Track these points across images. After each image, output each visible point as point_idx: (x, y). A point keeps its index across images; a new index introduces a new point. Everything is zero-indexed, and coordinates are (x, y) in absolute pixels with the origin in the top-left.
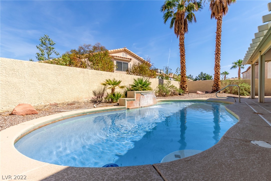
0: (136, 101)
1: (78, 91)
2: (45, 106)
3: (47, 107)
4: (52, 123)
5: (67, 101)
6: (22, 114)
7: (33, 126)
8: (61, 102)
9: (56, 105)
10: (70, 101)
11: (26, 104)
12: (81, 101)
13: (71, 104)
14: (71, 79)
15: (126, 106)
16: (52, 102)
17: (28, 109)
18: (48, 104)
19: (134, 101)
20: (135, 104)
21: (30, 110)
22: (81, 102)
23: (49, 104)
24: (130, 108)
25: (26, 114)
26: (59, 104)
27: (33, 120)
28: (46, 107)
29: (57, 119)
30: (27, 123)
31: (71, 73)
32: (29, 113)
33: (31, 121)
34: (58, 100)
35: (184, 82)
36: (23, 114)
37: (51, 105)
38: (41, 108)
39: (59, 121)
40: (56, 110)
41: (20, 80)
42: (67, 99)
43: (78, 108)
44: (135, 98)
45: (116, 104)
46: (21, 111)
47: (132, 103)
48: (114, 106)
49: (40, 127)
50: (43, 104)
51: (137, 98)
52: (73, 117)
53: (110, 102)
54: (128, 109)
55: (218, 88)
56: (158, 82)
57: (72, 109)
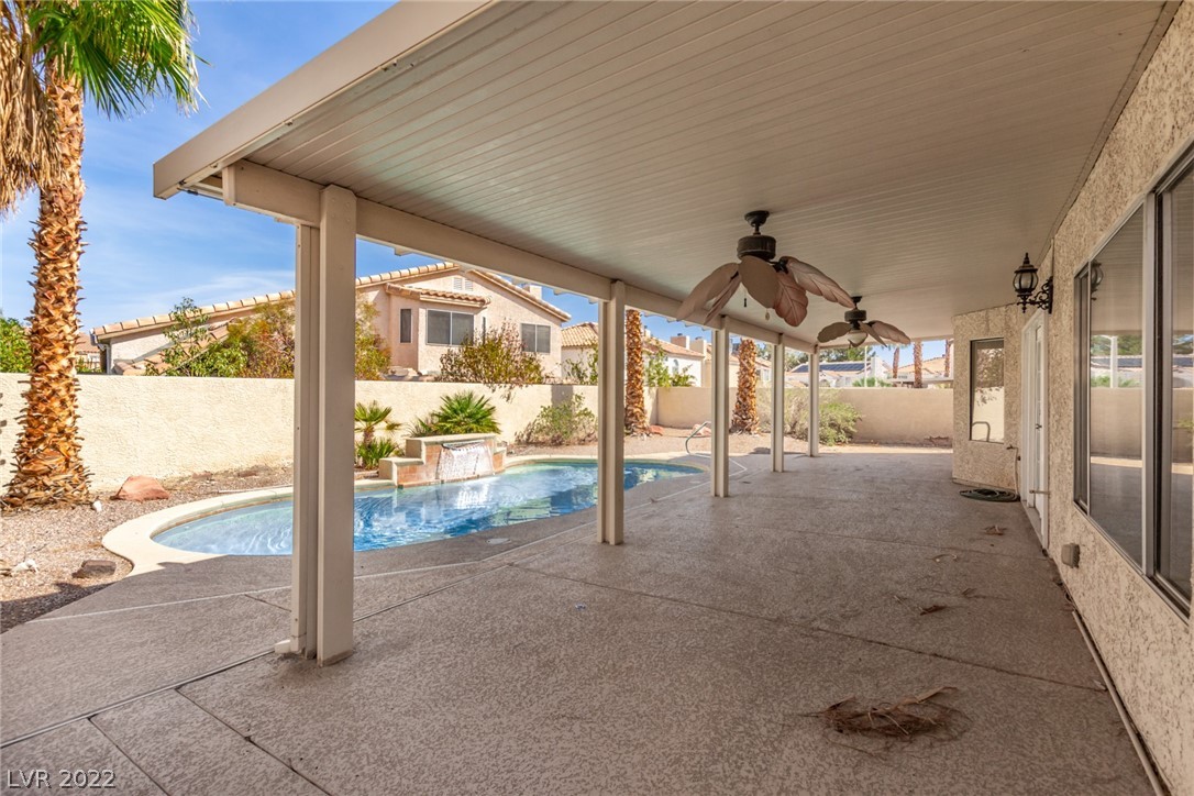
0: (426, 466)
1: (266, 439)
2: (182, 480)
3: (186, 482)
4: (201, 517)
5: (236, 466)
6: (135, 497)
7: (168, 520)
8: (221, 469)
9: (208, 476)
10: (245, 465)
11: (144, 478)
12: (274, 465)
13: (247, 474)
14: (248, 408)
15: (395, 480)
16: (199, 471)
17: (149, 487)
18: (187, 474)
19: (420, 467)
20: (424, 475)
21: (154, 490)
22: (276, 468)
23: (190, 474)
24: (405, 484)
25: (146, 499)
26: (216, 474)
27: (163, 511)
28: (183, 483)
29: (212, 509)
30: (153, 515)
31: (249, 393)
32: (151, 495)
33: (159, 512)
34: (214, 464)
35: (634, 397)
36: (140, 498)
37: (195, 476)
38: (172, 484)
39: (216, 513)
40: (209, 490)
41: (128, 420)
42: (237, 462)
43: (264, 484)
44: (423, 459)
45: (373, 472)
46: (136, 492)
47: (414, 471)
48: (366, 477)
49: (178, 524)
50: (177, 475)
51: (428, 457)
52: (247, 506)
53: (360, 467)
54: (400, 487)
55: (747, 419)
56: (550, 397)
57: (247, 487)
